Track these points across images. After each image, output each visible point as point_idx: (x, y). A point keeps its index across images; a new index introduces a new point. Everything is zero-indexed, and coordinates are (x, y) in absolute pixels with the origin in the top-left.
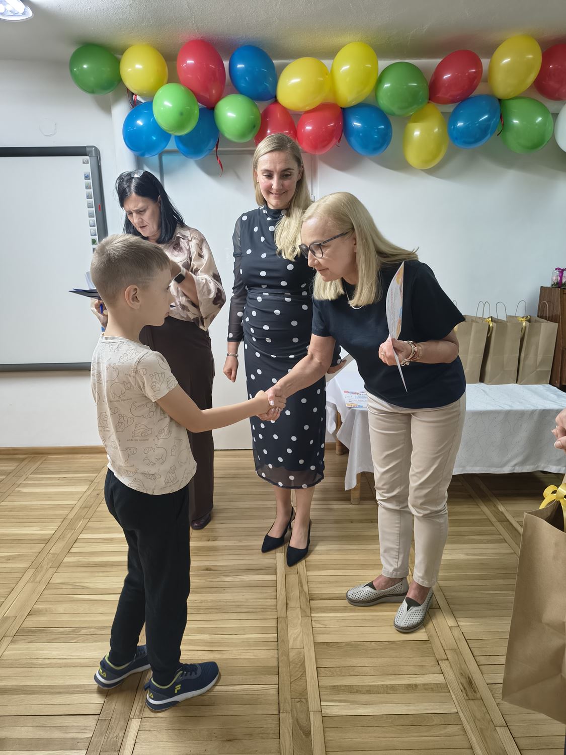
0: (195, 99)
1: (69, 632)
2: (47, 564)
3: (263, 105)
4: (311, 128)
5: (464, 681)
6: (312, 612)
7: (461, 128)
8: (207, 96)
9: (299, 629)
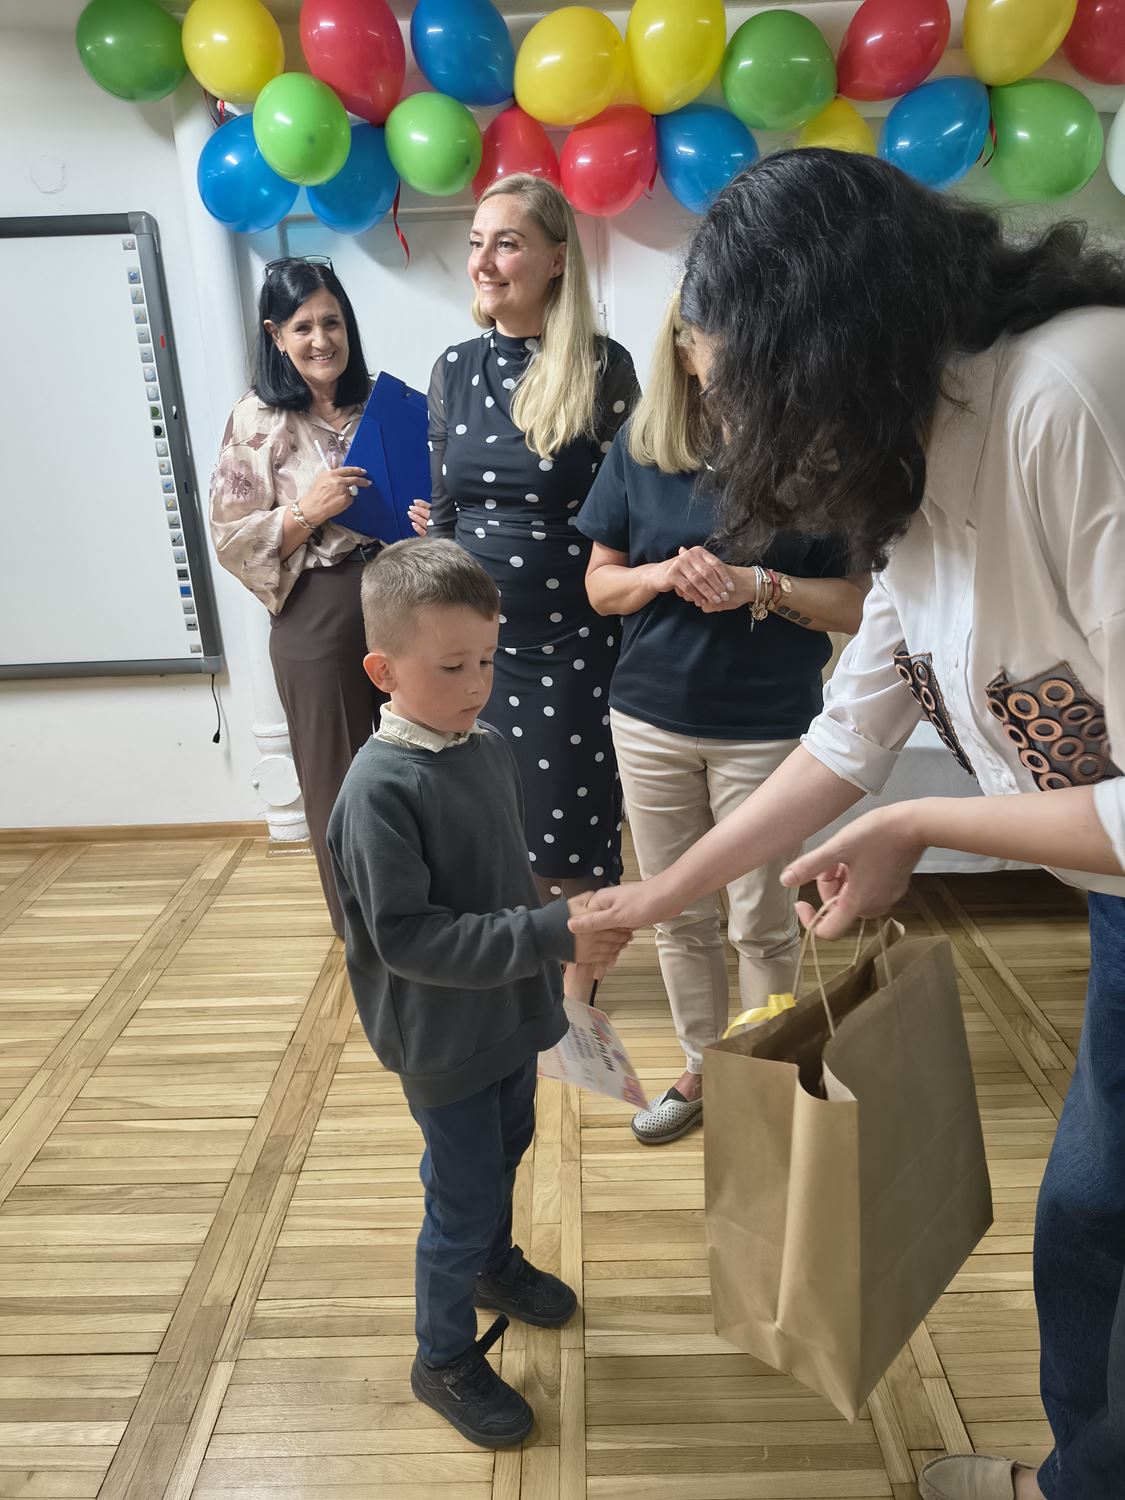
0: (340, 105)
1: (108, 1193)
2: (76, 1061)
3: (485, 116)
4: (588, 161)
6: (584, 1151)
8: (368, 98)
9: (555, 1185)
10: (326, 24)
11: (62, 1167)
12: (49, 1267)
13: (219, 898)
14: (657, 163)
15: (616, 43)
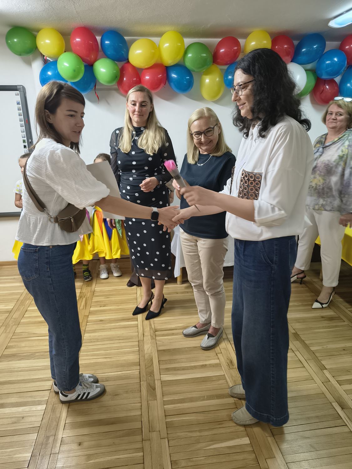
1: (30, 355)
2: (12, 323)
3: (121, 64)
4: (149, 78)
5: (228, 361)
6: (156, 337)
7: (230, 79)
8: (88, 59)
9: (150, 345)
10: (78, 40)
11: (15, 350)
12: (16, 373)
14: (167, 78)
15: (156, 48)
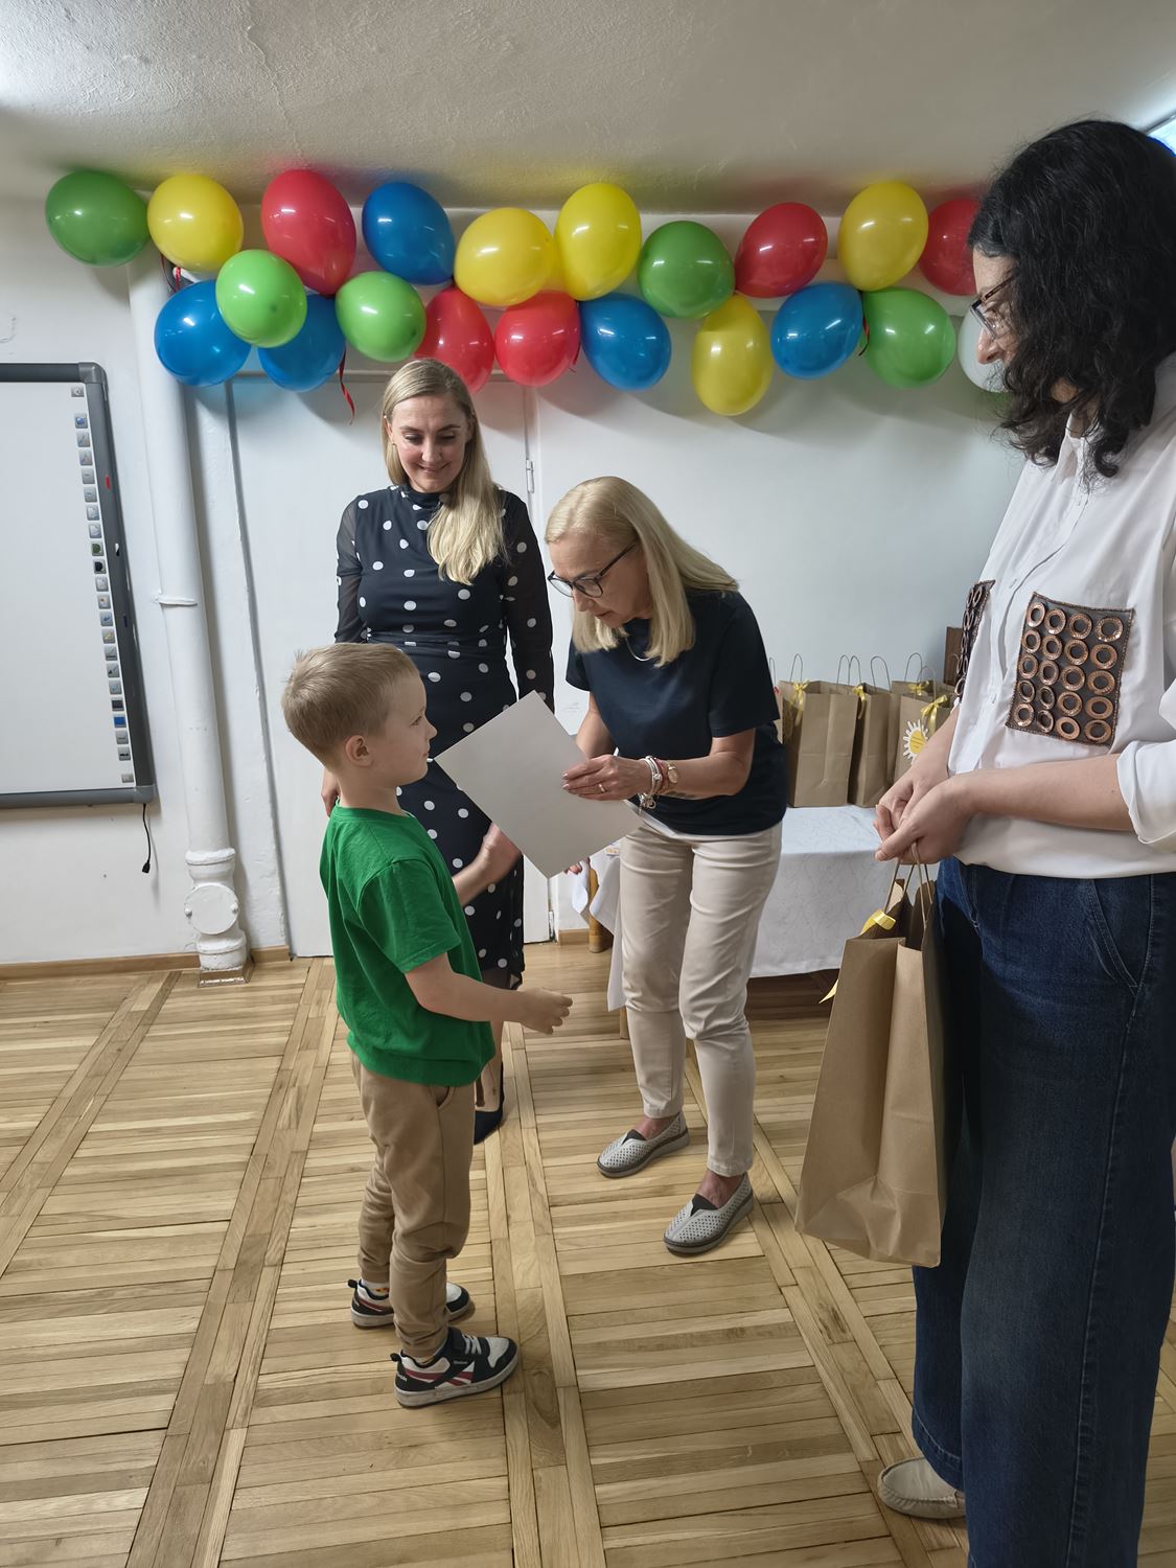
0: (300, 282)
1: (92, 1296)
2: (31, 1182)
3: (427, 294)
4: (521, 338)
5: (824, 1316)
6: (555, 1225)
7: (793, 340)
8: (321, 274)
9: (533, 1256)
10: (287, 210)
11: (36, 1278)
12: (40, 1365)
13: (152, 1028)
14: (581, 341)
15: (548, 241)
